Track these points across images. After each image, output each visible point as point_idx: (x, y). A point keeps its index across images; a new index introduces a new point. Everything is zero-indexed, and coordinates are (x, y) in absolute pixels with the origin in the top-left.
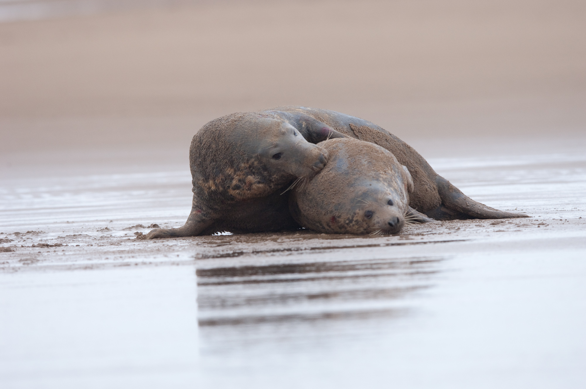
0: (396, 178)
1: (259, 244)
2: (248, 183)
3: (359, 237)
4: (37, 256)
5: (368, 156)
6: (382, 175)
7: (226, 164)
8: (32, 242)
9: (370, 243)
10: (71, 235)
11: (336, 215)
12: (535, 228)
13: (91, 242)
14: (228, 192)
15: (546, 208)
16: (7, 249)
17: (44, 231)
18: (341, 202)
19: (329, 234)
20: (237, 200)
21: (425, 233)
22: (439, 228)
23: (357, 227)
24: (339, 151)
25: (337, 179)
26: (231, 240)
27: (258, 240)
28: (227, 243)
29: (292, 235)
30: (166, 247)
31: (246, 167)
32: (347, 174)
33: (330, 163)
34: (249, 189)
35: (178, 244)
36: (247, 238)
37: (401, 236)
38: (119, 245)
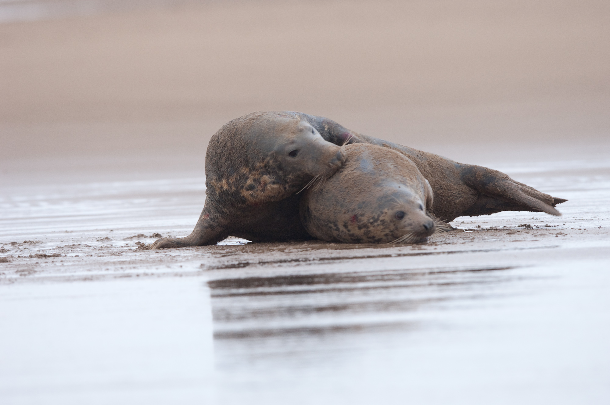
2: (263, 183)
5: (394, 161)
6: (408, 181)
7: (241, 163)
8: (29, 252)
11: (359, 214)
13: (91, 253)
14: (240, 193)
16: (3, 260)
18: (366, 200)
20: (249, 203)
23: (382, 227)
24: (362, 152)
25: (362, 178)
31: (261, 166)
32: (373, 174)
33: (353, 163)
34: (263, 190)
35: (181, 254)
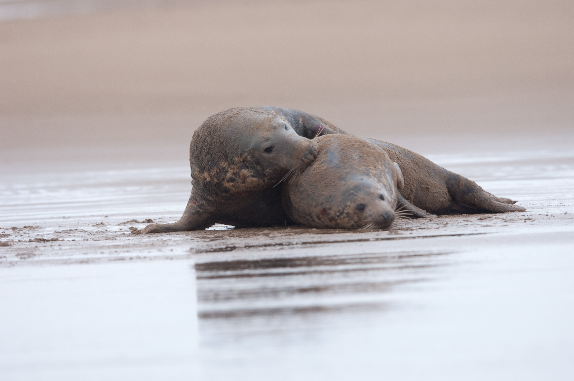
0: (386, 174)
1: (251, 238)
2: (242, 176)
3: (349, 232)
4: (34, 250)
5: (359, 151)
6: (372, 171)
7: (220, 157)
9: (360, 238)
10: (67, 230)
11: (327, 207)
12: (521, 223)
14: (222, 184)
15: (532, 204)
16: (4, 244)
17: (41, 226)
18: (332, 194)
19: (320, 229)
20: (231, 192)
21: (413, 228)
22: (427, 223)
23: (347, 219)
24: (332, 144)
25: (329, 172)
26: (224, 234)
27: (250, 235)
28: (220, 238)
29: (284, 230)
30: (160, 241)
31: (240, 161)
32: (339, 167)
33: (322, 156)
34: (244, 182)
36: (240, 233)
37: (391, 230)
38: (114, 240)
